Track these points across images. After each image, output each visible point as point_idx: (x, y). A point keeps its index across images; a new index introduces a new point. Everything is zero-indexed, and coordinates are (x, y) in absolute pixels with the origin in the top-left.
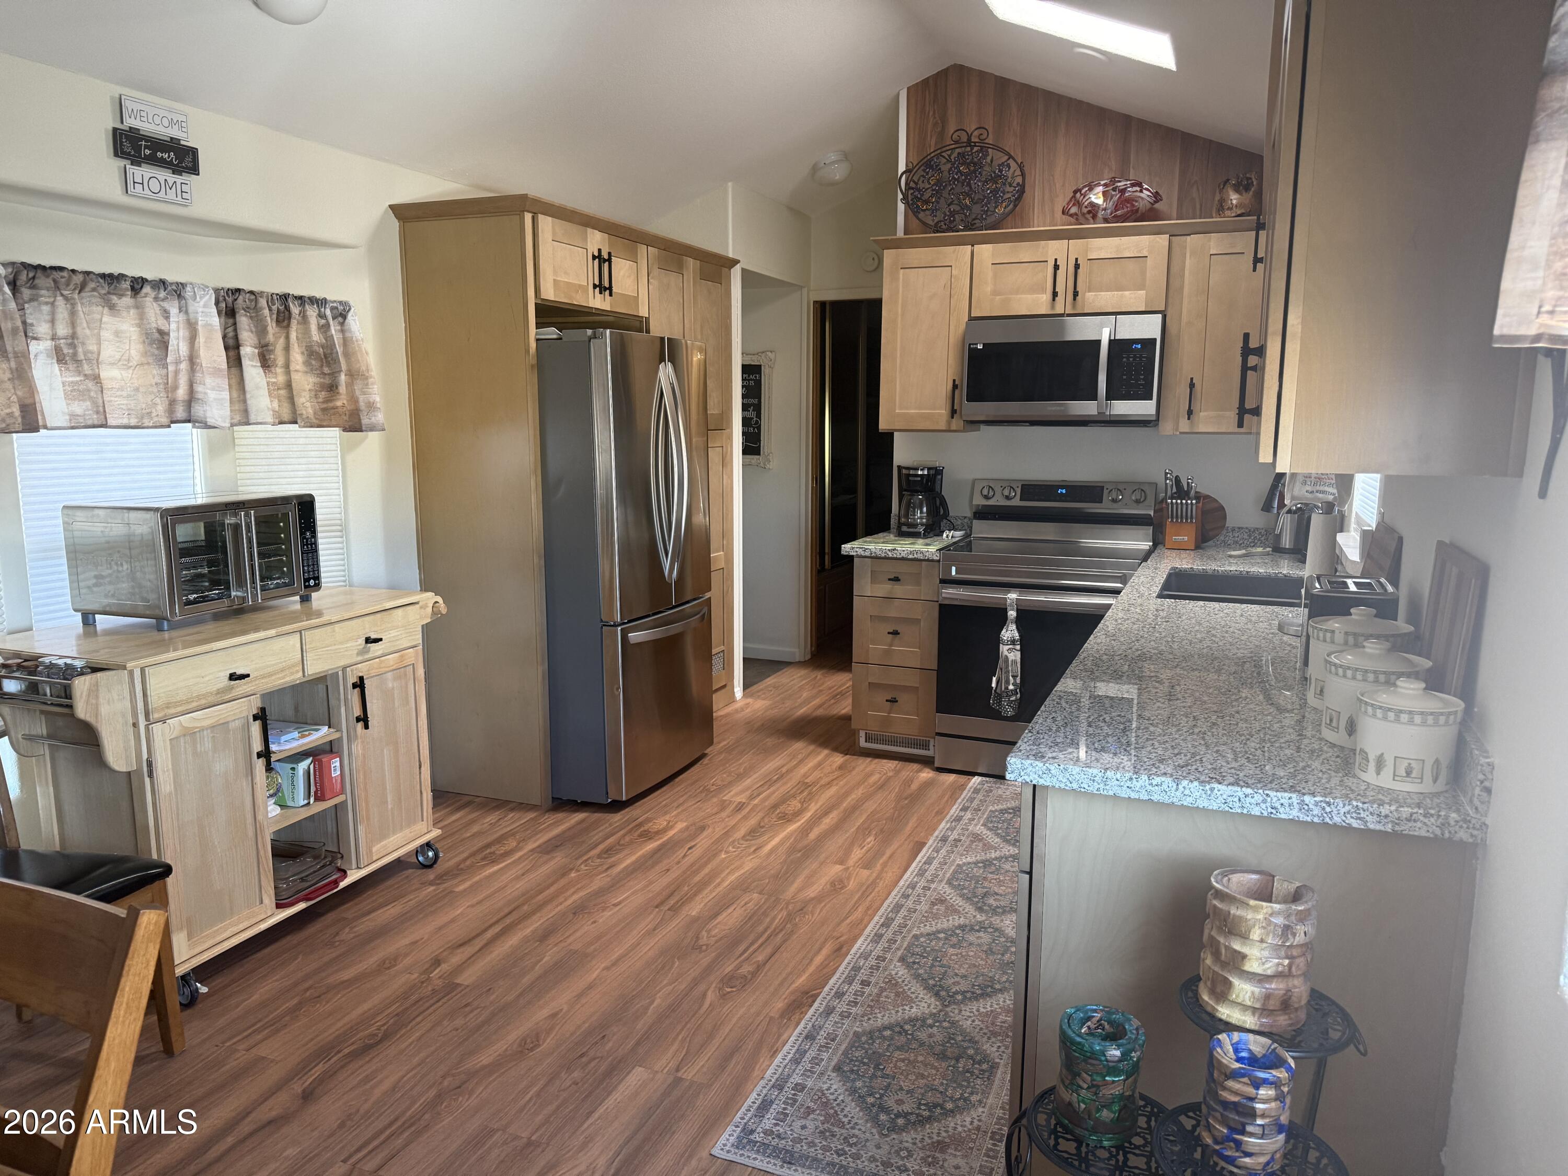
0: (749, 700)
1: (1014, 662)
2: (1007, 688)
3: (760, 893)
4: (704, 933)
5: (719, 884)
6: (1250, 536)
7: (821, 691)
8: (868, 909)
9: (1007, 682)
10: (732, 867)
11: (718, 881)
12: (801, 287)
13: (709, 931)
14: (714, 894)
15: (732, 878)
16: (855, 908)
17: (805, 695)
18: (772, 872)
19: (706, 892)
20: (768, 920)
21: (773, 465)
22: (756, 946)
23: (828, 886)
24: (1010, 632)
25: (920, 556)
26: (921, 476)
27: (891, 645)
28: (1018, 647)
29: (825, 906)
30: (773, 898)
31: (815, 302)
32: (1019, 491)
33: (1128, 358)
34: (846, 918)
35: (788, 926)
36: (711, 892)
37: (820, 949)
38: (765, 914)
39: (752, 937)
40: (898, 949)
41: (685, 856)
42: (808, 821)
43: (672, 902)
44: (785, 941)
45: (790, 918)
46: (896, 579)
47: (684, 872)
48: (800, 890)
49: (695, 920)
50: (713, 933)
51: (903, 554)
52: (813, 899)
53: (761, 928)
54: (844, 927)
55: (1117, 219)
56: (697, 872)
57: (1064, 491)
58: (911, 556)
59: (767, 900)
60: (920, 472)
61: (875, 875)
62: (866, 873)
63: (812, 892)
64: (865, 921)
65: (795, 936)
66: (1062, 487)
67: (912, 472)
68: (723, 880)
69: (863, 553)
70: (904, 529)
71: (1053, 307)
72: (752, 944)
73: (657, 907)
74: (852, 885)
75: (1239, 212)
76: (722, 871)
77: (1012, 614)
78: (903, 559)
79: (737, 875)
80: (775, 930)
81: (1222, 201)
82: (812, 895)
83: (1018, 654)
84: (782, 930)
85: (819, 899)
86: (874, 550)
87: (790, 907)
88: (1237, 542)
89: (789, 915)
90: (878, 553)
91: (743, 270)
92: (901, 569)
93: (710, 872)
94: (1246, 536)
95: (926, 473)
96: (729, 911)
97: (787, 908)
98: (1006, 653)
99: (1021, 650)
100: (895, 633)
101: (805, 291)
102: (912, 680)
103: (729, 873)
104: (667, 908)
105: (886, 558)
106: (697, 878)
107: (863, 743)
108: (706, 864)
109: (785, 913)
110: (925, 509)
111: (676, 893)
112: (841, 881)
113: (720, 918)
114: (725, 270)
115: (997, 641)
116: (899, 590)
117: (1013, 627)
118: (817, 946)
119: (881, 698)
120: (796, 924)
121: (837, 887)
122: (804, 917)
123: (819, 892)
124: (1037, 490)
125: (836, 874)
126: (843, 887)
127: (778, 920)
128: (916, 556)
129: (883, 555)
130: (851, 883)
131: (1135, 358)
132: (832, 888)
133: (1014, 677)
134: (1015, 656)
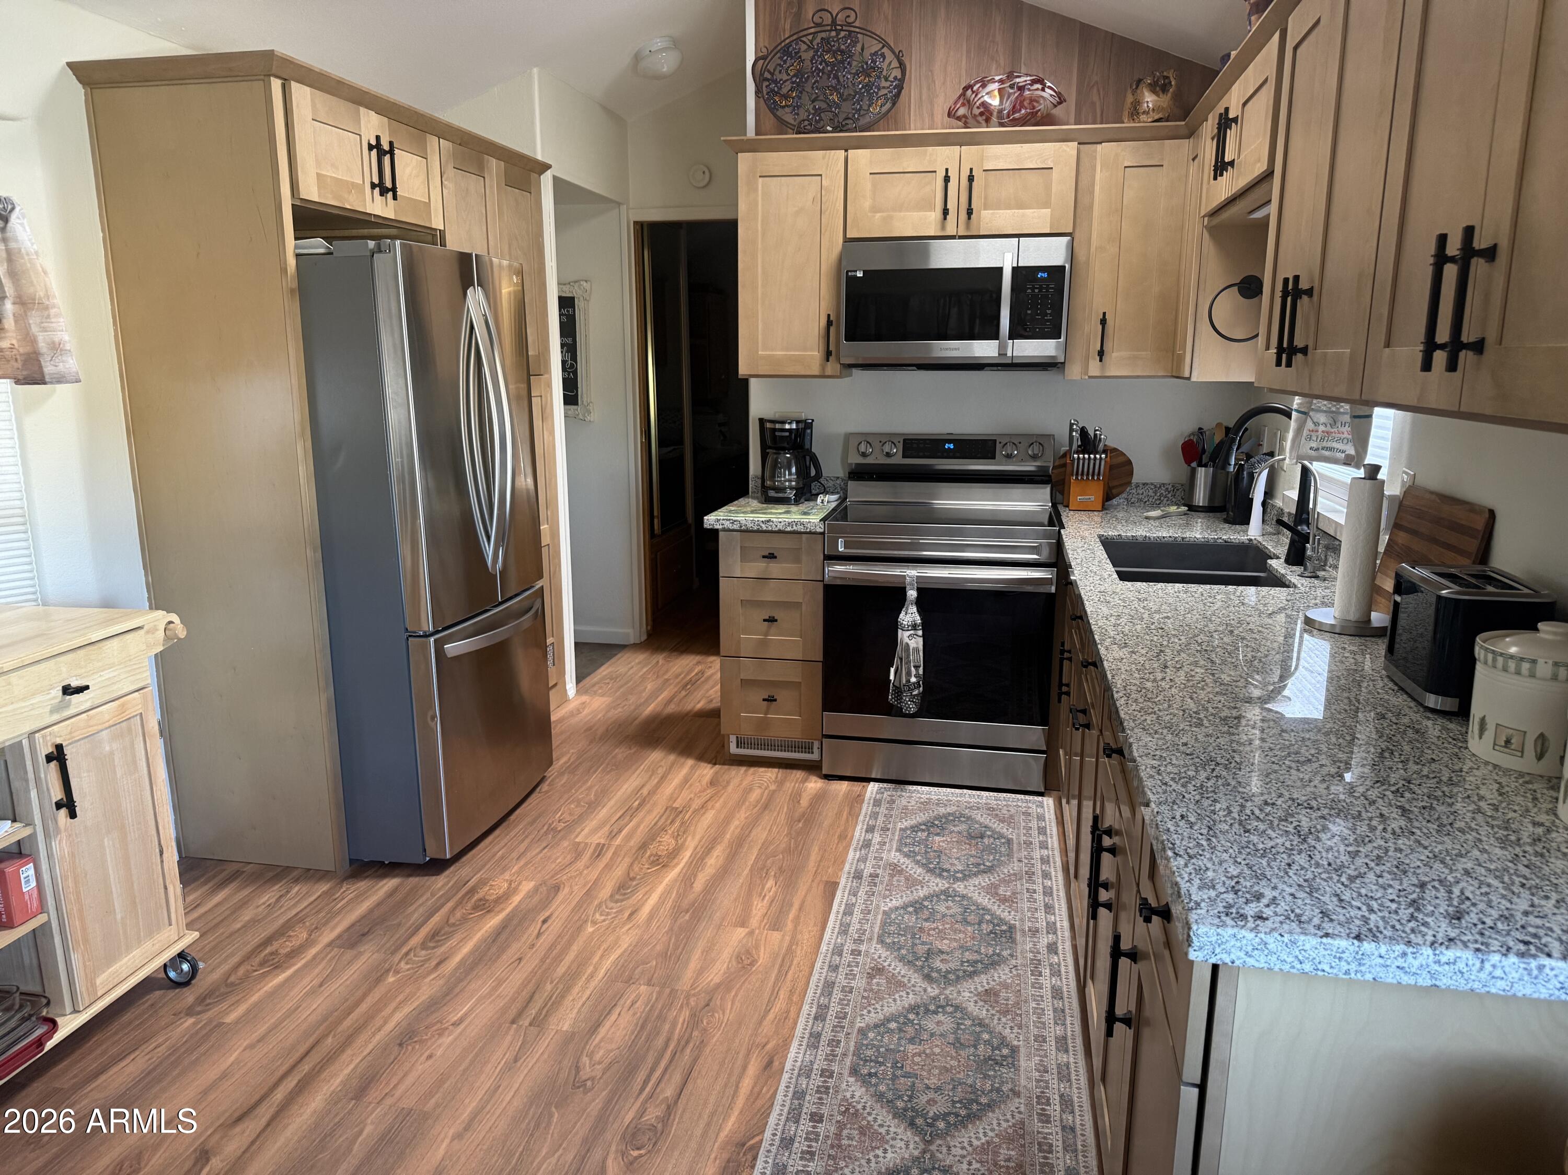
0: (585, 698)
1: (917, 650)
2: (908, 681)
3: (649, 985)
4: (585, 1060)
5: (592, 976)
6: (1155, 493)
7: (667, 680)
8: (792, 992)
9: (909, 674)
10: (605, 946)
11: (591, 969)
12: (619, 204)
13: (591, 1056)
14: (588, 992)
15: (608, 963)
16: (775, 994)
17: (650, 686)
18: (658, 948)
19: (576, 989)
20: (667, 1026)
21: (593, 417)
22: (657, 1074)
23: (734, 963)
24: (910, 615)
25: (800, 528)
26: (790, 430)
27: (766, 634)
28: (920, 633)
29: (736, 995)
30: (668, 991)
31: (635, 223)
32: (901, 446)
34: (767, 1012)
35: (695, 1033)
36: (584, 988)
37: (745, 1068)
38: (661, 1018)
39: (650, 1060)
40: (845, 1055)
41: (539, 934)
42: (689, 864)
43: (534, 1012)
44: (695, 1060)
45: (695, 1020)
46: (771, 556)
47: (543, 961)
48: (700, 972)
49: (569, 1038)
50: (597, 1057)
51: (780, 527)
52: (718, 986)
53: (660, 1042)
54: (767, 1027)
55: (1015, 122)
56: (558, 959)
57: (952, 446)
58: (789, 529)
59: (660, 994)
60: (787, 426)
61: (788, 938)
62: (776, 936)
63: (715, 975)
64: (792, 1015)
65: (708, 1050)
66: (950, 441)
67: (778, 426)
68: (596, 969)
69: (730, 526)
70: (772, 493)
71: (943, 227)
72: (652, 1070)
73: (513, 1022)
74: (763, 957)
75: (1157, 117)
76: (593, 954)
77: (912, 594)
78: (780, 532)
79: (613, 957)
80: (679, 1042)
81: (1137, 104)
82: (717, 980)
83: (921, 640)
84: (687, 1042)
85: (726, 985)
86: (744, 522)
87: (692, 1002)
88: (1141, 500)
89: (693, 1015)
90: (750, 525)
91: (556, 179)
92: (776, 544)
93: (577, 957)
94: (1151, 493)
95: (794, 426)
96: (613, 1017)
97: (688, 1004)
98: (906, 640)
99: (924, 636)
100: (772, 620)
101: (623, 208)
102: (793, 674)
103: (602, 956)
104: (527, 1023)
105: (758, 531)
106: (561, 970)
107: (733, 749)
108: (569, 944)
109: (686, 1013)
110: (794, 470)
111: (537, 996)
112: (748, 952)
113: (602, 1031)
114: (534, 176)
115: (895, 626)
116: (775, 569)
117: (913, 609)
118: (739, 1062)
119: (756, 697)
120: (705, 1030)
121: (745, 962)
122: (712, 1016)
123: (725, 973)
124: (922, 446)
125: (740, 942)
126: (753, 961)
127: (679, 1026)
128: (795, 528)
129: (755, 528)
130: (762, 955)
131: (1040, 289)
132: (740, 966)
133: (916, 667)
134: (917, 643)
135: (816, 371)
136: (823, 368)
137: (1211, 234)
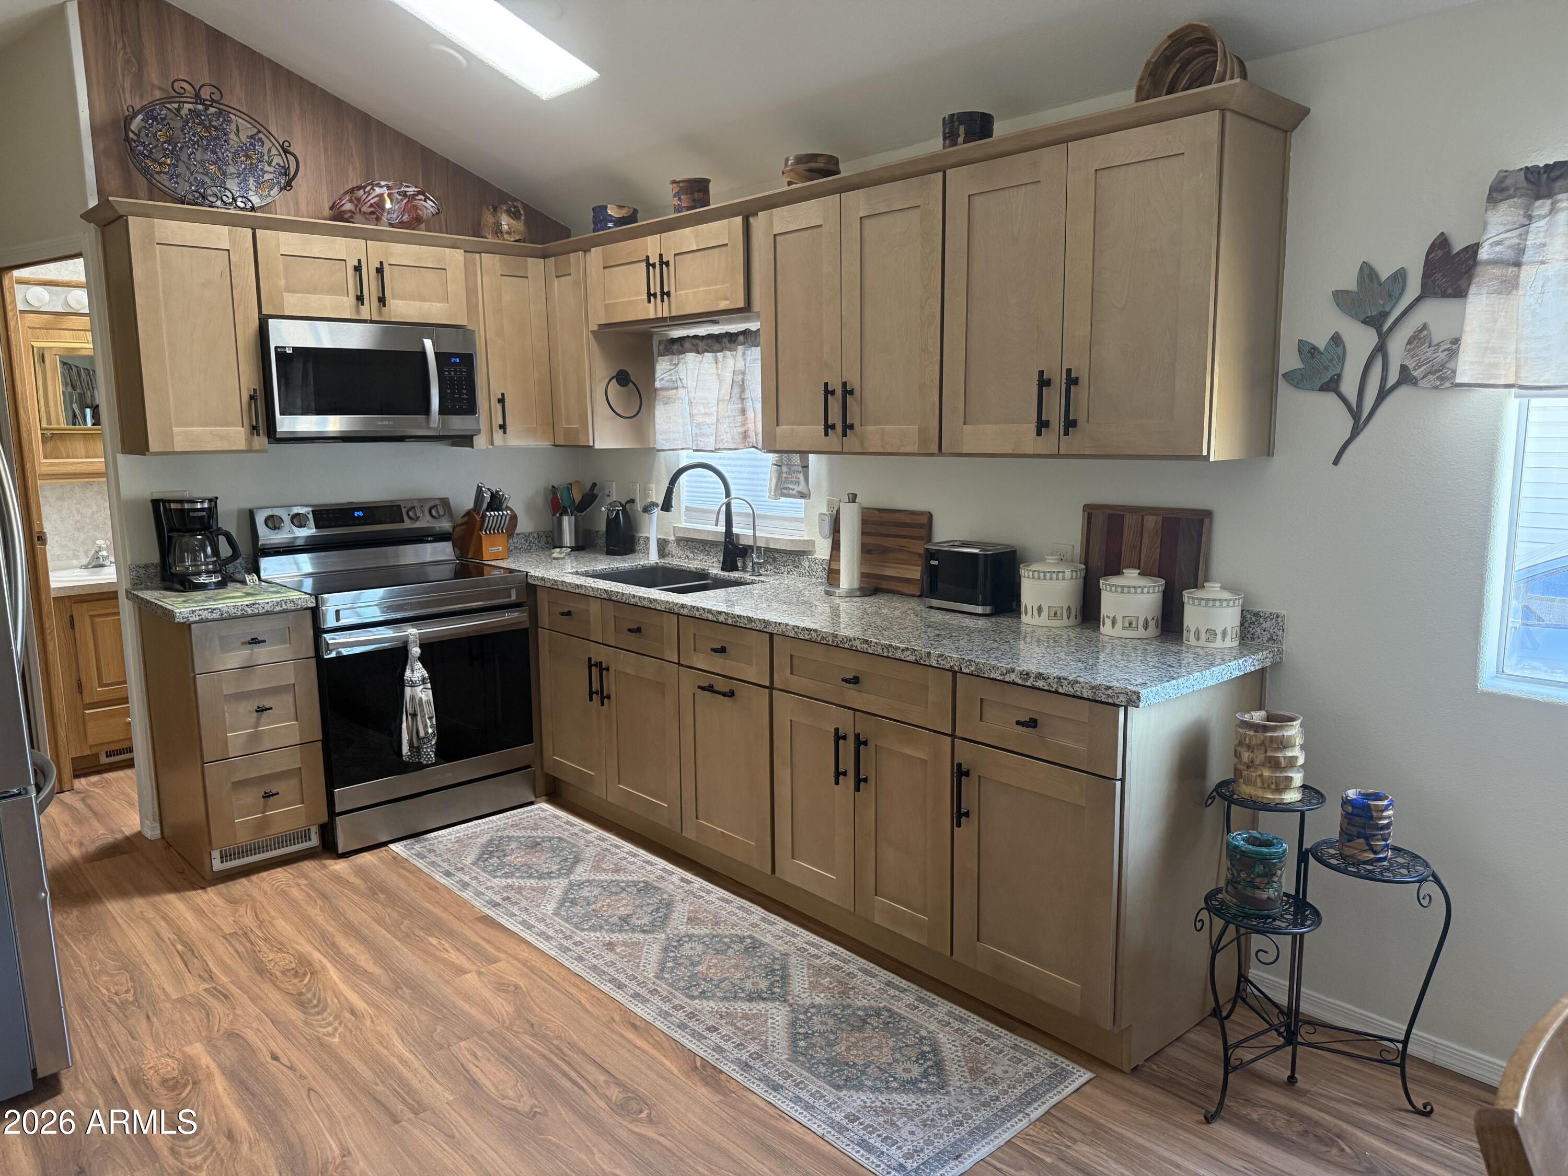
1: (428, 702)
2: (427, 733)
4: (505, 1101)
5: (404, 1062)
6: (526, 540)
8: (575, 985)
9: (425, 726)
10: (373, 1041)
11: (393, 1059)
13: (505, 1097)
14: (423, 1072)
15: (400, 1047)
16: (567, 993)
18: (424, 1019)
19: (408, 1075)
20: (527, 1051)
22: (573, 1075)
23: (503, 994)
24: (416, 672)
25: (291, 606)
26: (202, 510)
27: (257, 726)
28: (429, 685)
29: (541, 1008)
30: (485, 1034)
32: (311, 518)
33: (449, 372)
34: (579, 1003)
35: (555, 1042)
36: (415, 1072)
38: (513, 1049)
39: (550, 1071)
40: (671, 993)
41: (292, 1068)
42: (334, 962)
43: (401, 1107)
44: (585, 1054)
45: (538, 1036)
46: (255, 641)
47: (335, 1079)
48: (489, 1013)
49: (467, 1101)
50: (512, 1095)
51: (267, 608)
52: (518, 1012)
53: (540, 1061)
54: (596, 1010)
55: (402, 224)
56: (348, 1070)
57: (361, 514)
58: (278, 609)
59: (483, 1040)
60: (199, 506)
61: (514, 962)
62: (502, 965)
63: (503, 1008)
64: (600, 995)
65: (581, 1044)
66: (358, 509)
67: (186, 506)
68: (398, 1057)
69: (209, 616)
70: (197, 579)
71: (358, 312)
72: (566, 1075)
73: (396, 1122)
74: (518, 981)
75: (517, 238)
76: (373, 1051)
77: (416, 651)
78: (268, 613)
79: (397, 1042)
80: (554, 1053)
81: (498, 225)
82: (509, 1009)
83: (430, 692)
84: (560, 1049)
85: (522, 1007)
86: (225, 610)
87: (517, 1029)
88: (516, 548)
89: (532, 1035)
90: (232, 611)
92: (258, 628)
93: (362, 1060)
94: (523, 541)
95: (206, 505)
96: (475, 1070)
97: (516, 1032)
99: (433, 688)
100: (262, 709)
102: (292, 761)
103: (386, 1048)
104: (409, 1115)
105: (243, 616)
106: (367, 1074)
107: (217, 865)
108: (336, 1058)
109: (526, 1037)
111: (383, 1099)
112: (501, 984)
113: (484, 1081)
116: (261, 653)
117: (419, 665)
118: (614, 1037)
119: (251, 797)
120: (558, 1036)
121: (511, 990)
122: (547, 1027)
123: (508, 1003)
124: (331, 516)
125: (482, 982)
126: (515, 987)
127: (536, 1045)
128: (284, 607)
129: (239, 613)
130: (514, 980)
131: (455, 371)
132: (511, 994)
133: (430, 718)
134: (427, 696)
135: (241, 445)
136: (249, 442)
137: (595, 337)
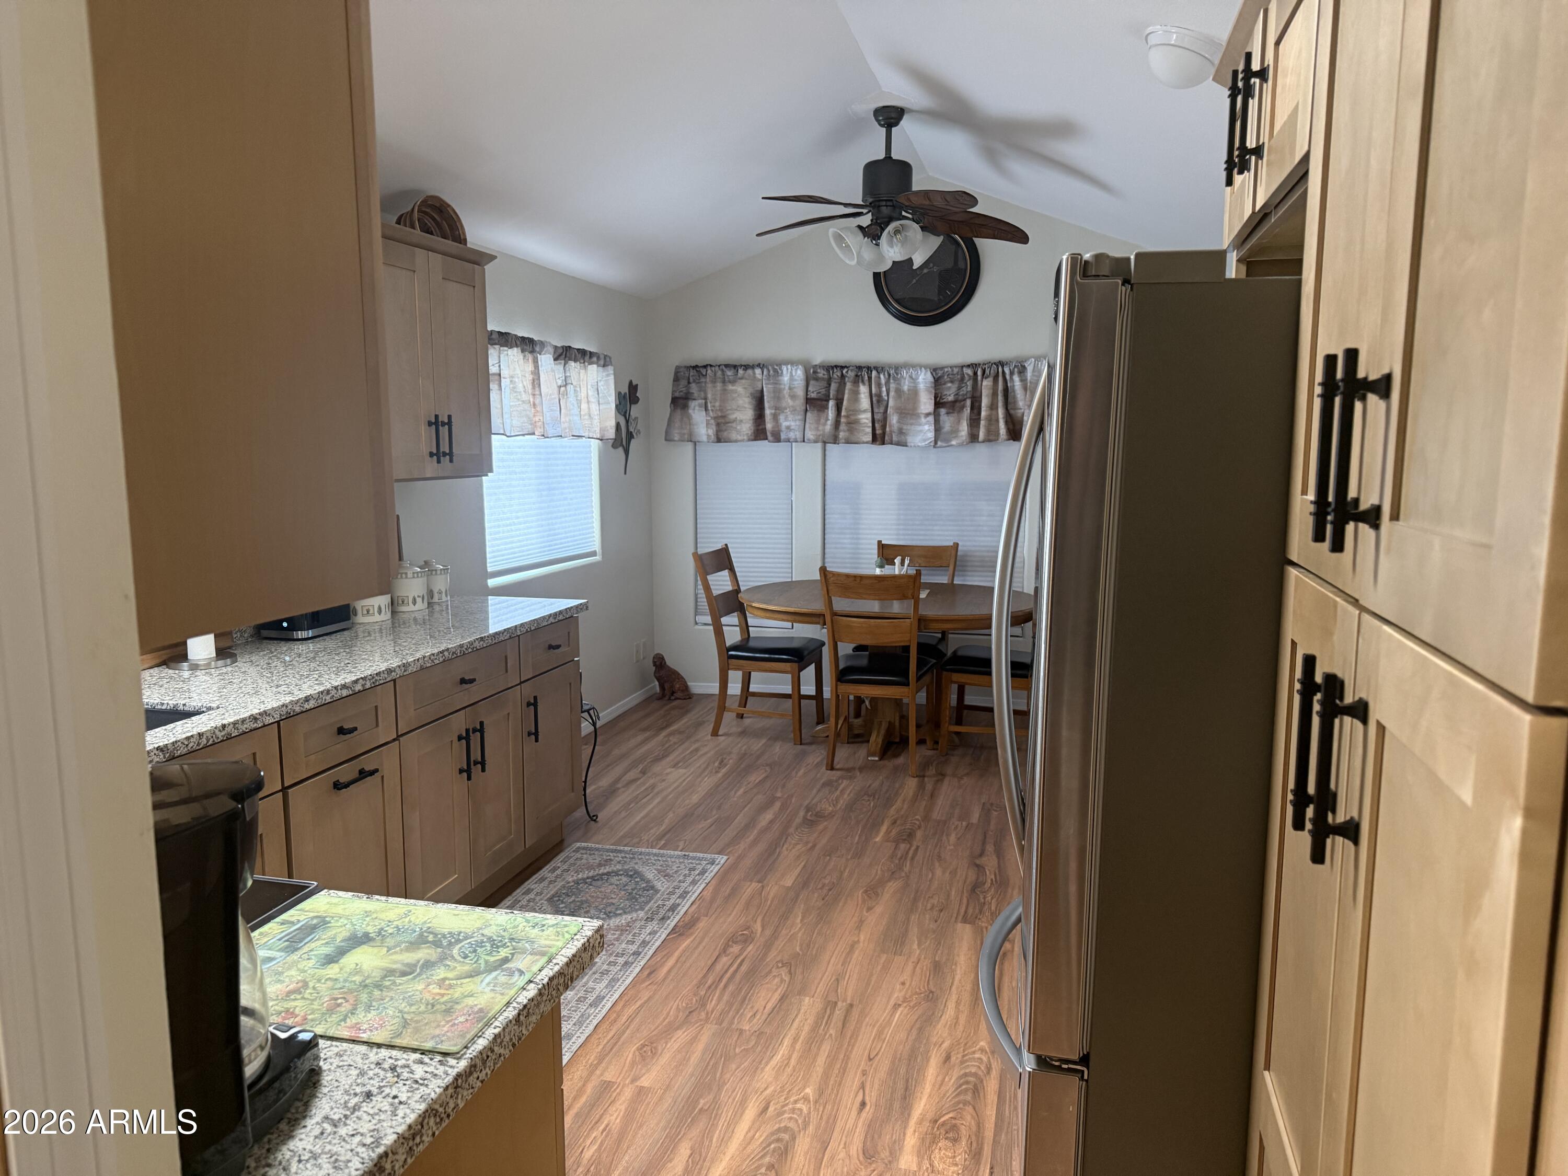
3: (741, 1032)
4: (787, 979)
5: (795, 1040)
8: (615, 1021)
10: (789, 1070)
11: (798, 1046)
13: (782, 981)
14: (795, 1025)
15: (783, 1051)
16: (631, 1019)
18: (734, 1066)
19: (806, 1028)
20: (725, 998)
22: (732, 969)
23: (660, 1048)
29: (665, 1019)
30: (724, 1025)
34: (642, 1006)
35: (703, 993)
36: (799, 1029)
37: (669, 971)
38: (730, 1004)
39: (738, 977)
40: (594, 973)
43: (838, 1012)
44: (704, 976)
45: (703, 1003)
47: (847, 1058)
48: (694, 1040)
49: (802, 992)
50: (777, 980)
52: (678, 1028)
53: (731, 988)
54: (645, 995)
56: (831, 1060)
59: (731, 1023)
61: (598, 1072)
62: (608, 1077)
63: (681, 1037)
64: (621, 1004)
65: (695, 982)
68: (793, 1045)
73: (851, 1005)
74: (630, 1053)
76: (799, 1062)
79: (778, 1057)
80: (716, 987)
82: (680, 1032)
84: (710, 987)
85: (669, 1030)
87: (703, 1015)
89: (704, 1005)
93: (815, 1059)
96: (770, 1006)
97: (707, 1013)
103: (789, 1058)
104: (840, 1004)
106: (826, 1047)
108: (826, 1075)
109: (710, 1007)
111: (840, 1024)
112: (643, 1058)
113: (777, 996)
118: (672, 974)
120: (695, 995)
121: (649, 1048)
122: (687, 1004)
123: (671, 1038)
125: (648, 1070)
126: (641, 1049)
127: (715, 998)
130: (631, 1056)
132: (655, 1045)
